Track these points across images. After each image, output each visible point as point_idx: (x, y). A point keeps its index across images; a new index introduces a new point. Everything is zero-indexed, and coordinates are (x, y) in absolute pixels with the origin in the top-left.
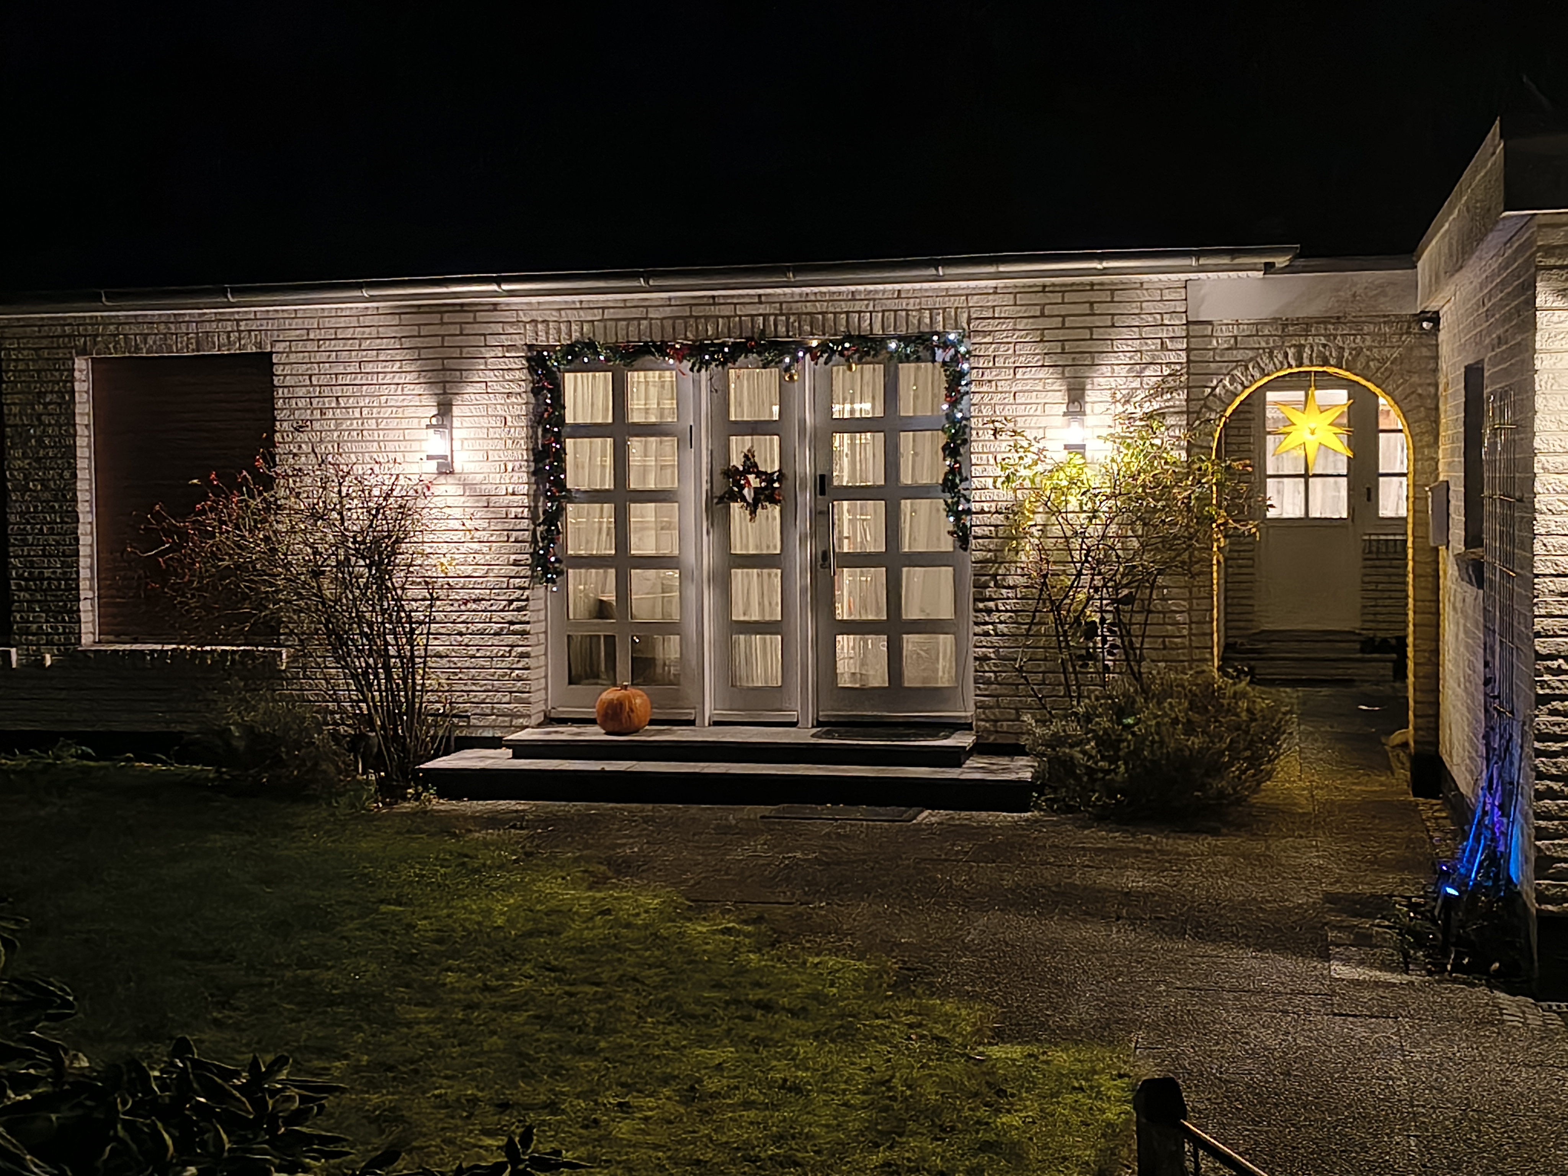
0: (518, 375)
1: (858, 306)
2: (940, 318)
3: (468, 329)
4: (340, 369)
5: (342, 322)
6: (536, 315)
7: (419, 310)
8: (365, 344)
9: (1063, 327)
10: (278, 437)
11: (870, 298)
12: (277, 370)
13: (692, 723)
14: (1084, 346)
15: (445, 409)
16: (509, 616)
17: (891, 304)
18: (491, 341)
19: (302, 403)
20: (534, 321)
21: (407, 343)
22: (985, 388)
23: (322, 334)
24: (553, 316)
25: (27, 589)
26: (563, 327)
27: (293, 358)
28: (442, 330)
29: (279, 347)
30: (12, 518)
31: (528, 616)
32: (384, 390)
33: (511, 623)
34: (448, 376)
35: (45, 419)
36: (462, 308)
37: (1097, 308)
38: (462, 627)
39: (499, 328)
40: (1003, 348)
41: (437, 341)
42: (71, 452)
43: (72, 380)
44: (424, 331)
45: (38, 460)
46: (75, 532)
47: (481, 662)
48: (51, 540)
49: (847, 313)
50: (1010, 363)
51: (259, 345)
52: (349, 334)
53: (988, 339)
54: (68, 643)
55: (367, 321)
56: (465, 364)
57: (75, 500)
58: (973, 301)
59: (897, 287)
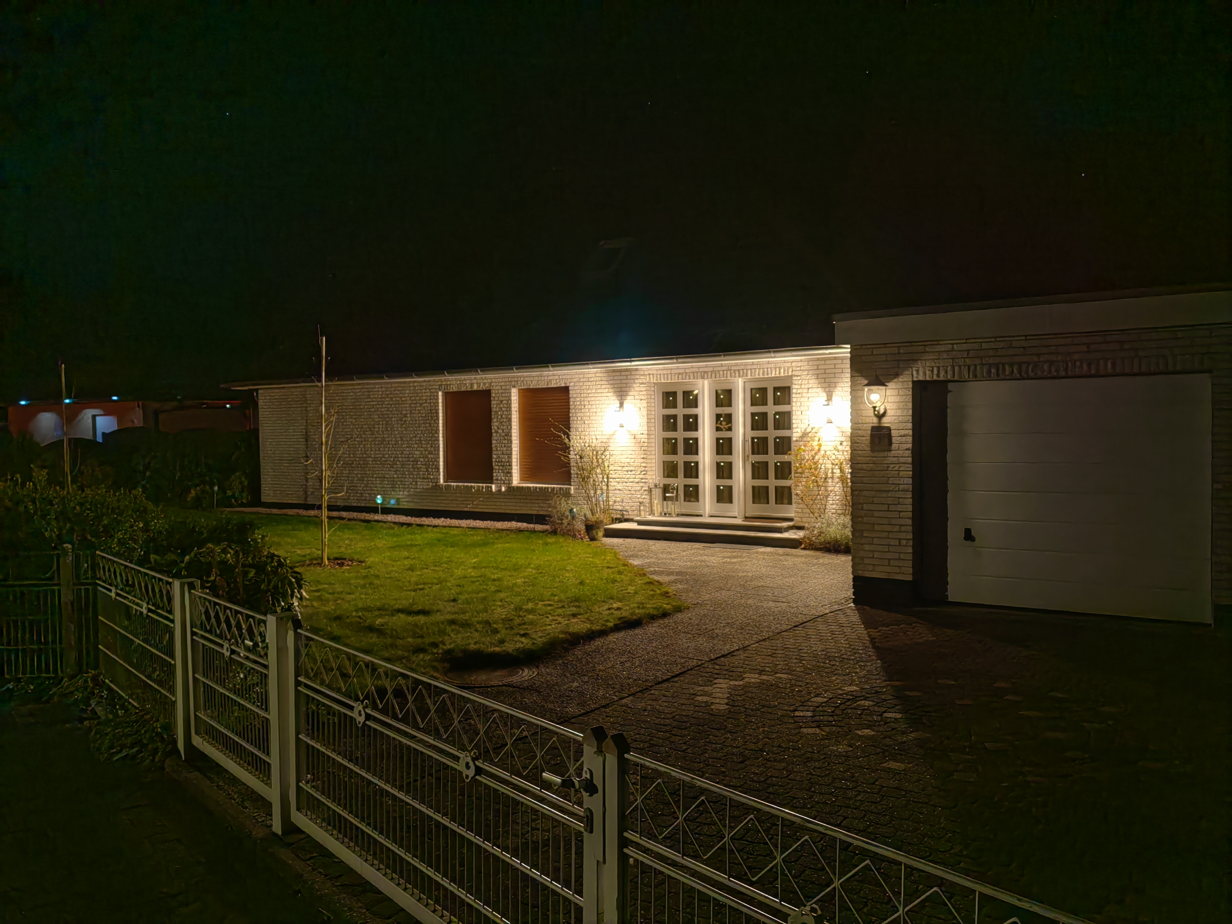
0: (644, 393)
1: (755, 367)
2: (782, 371)
3: (629, 377)
4: (589, 391)
5: (590, 375)
6: (650, 372)
7: (614, 371)
8: (597, 383)
9: (825, 373)
10: (571, 415)
11: (758, 364)
12: (571, 392)
13: (701, 516)
14: (832, 380)
15: (621, 405)
16: (641, 476)
17: (766, 366)
18: (636, 381)
19: (578, 403)
20: (649, 374)
21: (610, 382)
22: (798, 396)
23: (584, 380)
24: (655, 372)
25: (498, 465)
26: (659, 376)
27: (576, 388)
28: (621, 378)
29: (572, 384)
30: (494, 442)
31: (646, 476)
32: (604, 398)
33: (642, 479)
34: (622, 393)
35: (503, 409)
36: (627, 370)
37: (837, 366)
38: (625, 480)
39: (638, 377)
40: (804, 382)
41: (619, 382)
42: (510, 420)
43: (510, 396)
44: (616, 378)
45: (501, 423)
46: (511, 447)
47: (633, 492)
48: (505, 449)
49: (751, 369)
50: (806, 386)
51: (565, 383)
52: (592, 379)
53: (799, 378)
54: (509, 484)
55: (598, 375)
56: (628, 389)
57: (511, 436)
58: (794, 364)
59: (767, 360)
